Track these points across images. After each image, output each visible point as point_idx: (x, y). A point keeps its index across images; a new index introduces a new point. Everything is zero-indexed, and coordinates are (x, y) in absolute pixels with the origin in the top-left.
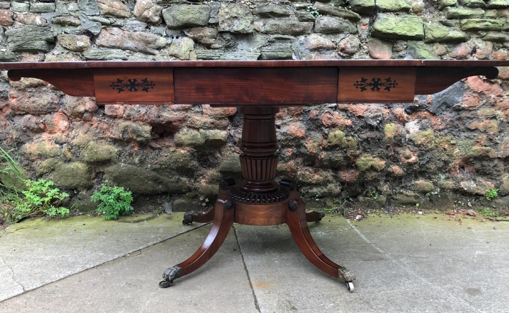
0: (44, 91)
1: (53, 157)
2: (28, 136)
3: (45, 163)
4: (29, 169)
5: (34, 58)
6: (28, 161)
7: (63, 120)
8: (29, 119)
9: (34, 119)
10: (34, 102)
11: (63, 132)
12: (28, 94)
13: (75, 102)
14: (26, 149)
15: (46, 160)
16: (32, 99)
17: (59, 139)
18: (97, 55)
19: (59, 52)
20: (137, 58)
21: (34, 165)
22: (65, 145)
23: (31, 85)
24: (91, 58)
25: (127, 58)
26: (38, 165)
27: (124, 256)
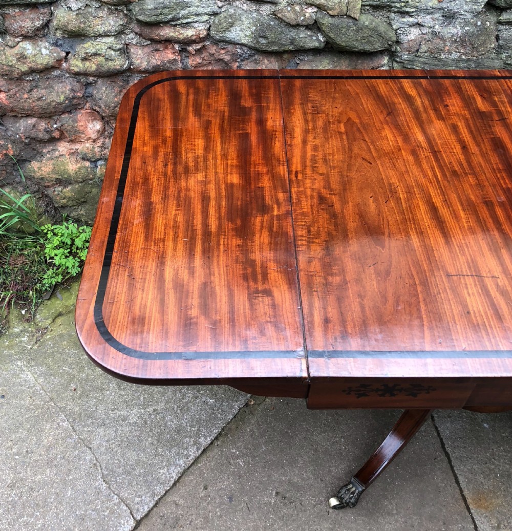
0: (57, 77)
1: (81, 182)
2: (34, 150)
3: (68, 191)
4: (40, 196)
5: (33, 20)
6: (40, 188)
7: (93, 120)
8: (34, 126)
9: (43, 125)
10: (39, 98)
11: (94, 141)
12: (27, 86)
13: (116, 96)
14: (34, 171)
15: (70, 187)
16: (36, 94)
17: (89, 155)
18: (161, 14)
19: (80, 5)
20: (239, 11)
21: (49, 192)
22: (100, 163)
23: (32, 71)
24: (148, 20)
25: (219, 11)
26: (56, 193)
27: (246, 405)
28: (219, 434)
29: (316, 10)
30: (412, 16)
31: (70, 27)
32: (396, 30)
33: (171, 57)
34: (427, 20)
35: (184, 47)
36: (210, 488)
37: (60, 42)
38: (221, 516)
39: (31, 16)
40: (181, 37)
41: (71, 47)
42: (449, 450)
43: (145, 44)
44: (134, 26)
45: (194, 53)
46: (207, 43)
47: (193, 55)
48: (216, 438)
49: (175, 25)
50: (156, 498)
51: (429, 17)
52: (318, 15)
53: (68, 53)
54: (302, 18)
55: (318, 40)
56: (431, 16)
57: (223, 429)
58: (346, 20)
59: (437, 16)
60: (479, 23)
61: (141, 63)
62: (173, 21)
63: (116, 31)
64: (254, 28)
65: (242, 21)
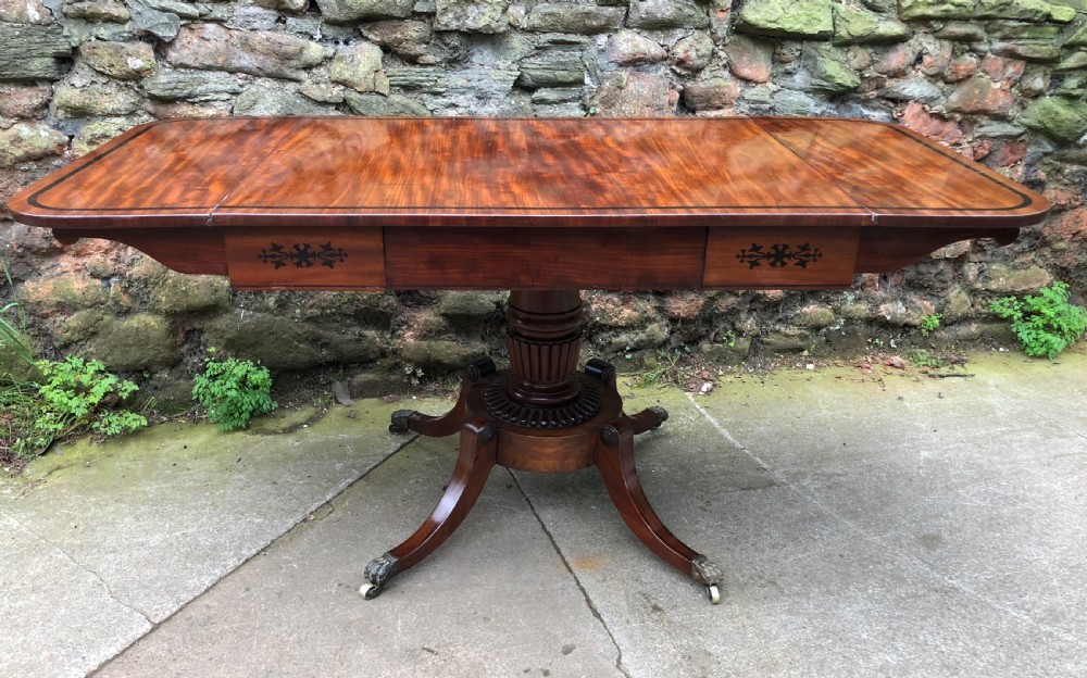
0: (59, 168)
1: (90, 307)
2: (28, 265)
3: (74, 320)
4: (36, 333)
5: (30, 97)
6: (36, 318)
8: (29, 230)
9: (40, 229)
11: (106, 252)
12: (22, 177)
14: (28, 293)
15: (75, 315)
17: (100, 269)
18: (176, 88)
19: (84, 81)
20: (262, 89)
21: (48, 325)
22: (114, 279)
23: (29, 158)
24: (162, 94)
25: (240, 90)
26: (57, 324)
27: (305, 520)
28: (269, 546)
29: (342, 87)
30: (444, 97)
31: (73, 102)
32: (432, 111)
34: (461, 100)
36: (252, 590)
37: (62, 124)
38: (266, 610)
39: (29, 93)
40: (200, 116)
41: (75, 129)
44: (148, 105)
48: (263, 550)
49: (193, 103)
50: (182, 603)
51: (462, 97)
52: (346, 92)
53: (71, 137)
54: (330, 96)
56: (464, 96)
57: (273, 542)
58: (375, 98)
59: (470, 95)
60: (513, 102)
62: (190, 97)
63: (127, 110)
64: (280, 106)
65: (266, 99)
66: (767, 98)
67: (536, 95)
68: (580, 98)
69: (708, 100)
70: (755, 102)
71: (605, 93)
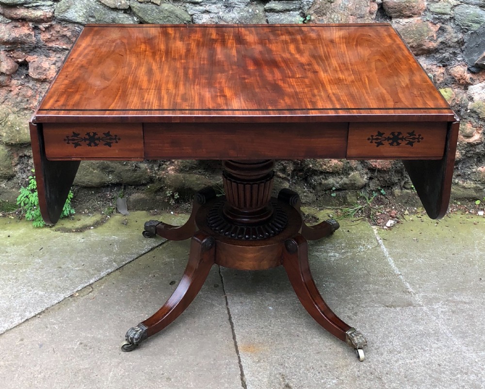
27: (72, 296)
28: (43, 312)
30: (201, 5)
32: (192, 16)
33: (27, 32)
34: (213, 8)
35: (36, 25)
36: (25, 340)
40: (33, 16)
42: (234, 321)
43: (8, 22)
45: (44, 29)
46: (53, 23)
47: (44, 31)
48: (40, 313)
49: (28, 8)
51: (213, 6)
52: (131, 2)
54: (119, 4)
55: (133, 20)
56: (215, 5)
57: (47, 309)
58: (150, 6)
59: (219, 5)
60: (250, 10)
61: (4, 35)
62: (26, 4)
64: (85, 10)
65: (76, 5)
66: (448, 10)
67: (268, 6)
68: (300, 8)
69: (400, 11)
70: (437, 14)
71: (318, 6)
